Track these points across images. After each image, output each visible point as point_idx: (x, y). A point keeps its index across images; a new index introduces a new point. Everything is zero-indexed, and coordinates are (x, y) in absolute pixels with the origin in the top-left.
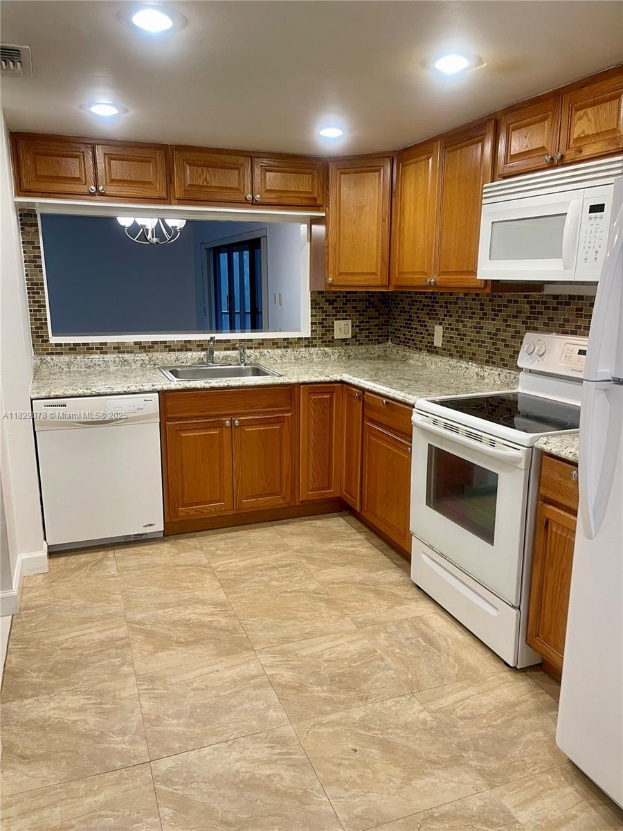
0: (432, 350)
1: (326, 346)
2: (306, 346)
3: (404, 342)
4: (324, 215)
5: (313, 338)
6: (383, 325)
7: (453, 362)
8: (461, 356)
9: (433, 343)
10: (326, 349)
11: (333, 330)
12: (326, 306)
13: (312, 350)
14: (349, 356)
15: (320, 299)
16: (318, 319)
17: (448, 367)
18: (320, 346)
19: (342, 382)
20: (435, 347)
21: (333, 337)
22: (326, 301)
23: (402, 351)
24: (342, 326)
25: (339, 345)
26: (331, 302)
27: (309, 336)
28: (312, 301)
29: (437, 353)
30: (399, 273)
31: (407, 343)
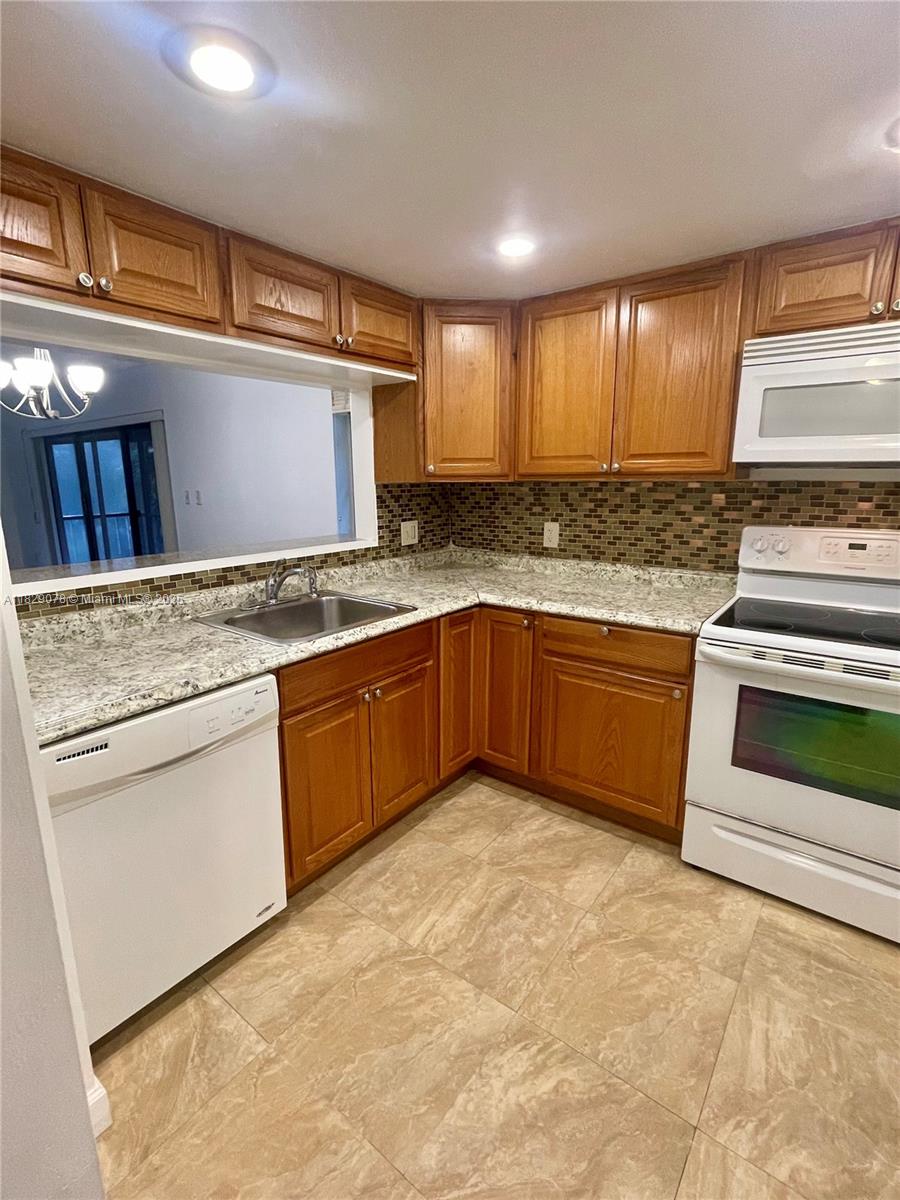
0: (542, 552)
1: (395, 556)
2: (374, 559)
3: (480, 544)
4: (414, 378)
5: (382, 547)
6: (445, 525)
7: (588, 565)
8: (597, 556)
9: (542, 544)
10: (396, 560)
11: (400, 535)
12: (391, 503)
13: (384, 563)
14: (420, 567)
15: (386, 495)
16: (385, 522)
17: (579, 571)
18: (388, 557)
19: (481, 605)
20: (546, 549)
21: (400, 544)
22: (392, 497)
23: (482, 556)
24: (409, 529)
25: (407, 553)
26: (397, 499)
27: (377, 545)
28: (378, 497)
29: (550, 555)
30: (532, 458)
31: (487, 545)
